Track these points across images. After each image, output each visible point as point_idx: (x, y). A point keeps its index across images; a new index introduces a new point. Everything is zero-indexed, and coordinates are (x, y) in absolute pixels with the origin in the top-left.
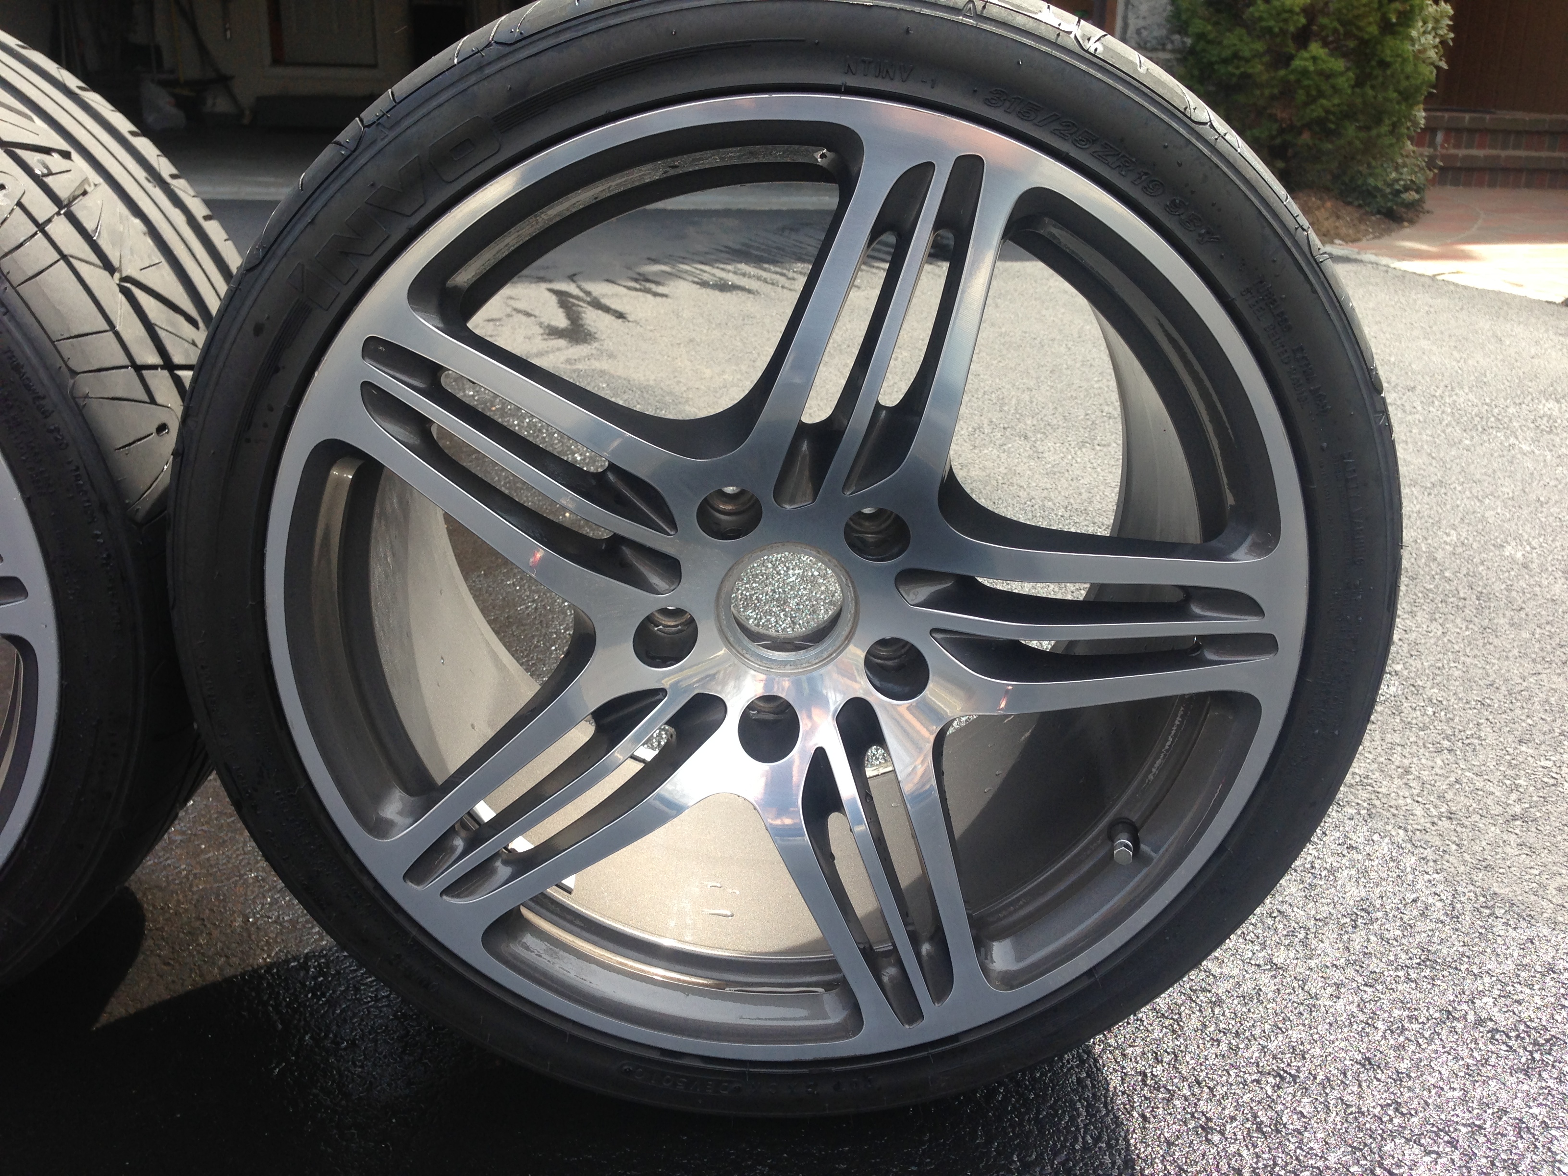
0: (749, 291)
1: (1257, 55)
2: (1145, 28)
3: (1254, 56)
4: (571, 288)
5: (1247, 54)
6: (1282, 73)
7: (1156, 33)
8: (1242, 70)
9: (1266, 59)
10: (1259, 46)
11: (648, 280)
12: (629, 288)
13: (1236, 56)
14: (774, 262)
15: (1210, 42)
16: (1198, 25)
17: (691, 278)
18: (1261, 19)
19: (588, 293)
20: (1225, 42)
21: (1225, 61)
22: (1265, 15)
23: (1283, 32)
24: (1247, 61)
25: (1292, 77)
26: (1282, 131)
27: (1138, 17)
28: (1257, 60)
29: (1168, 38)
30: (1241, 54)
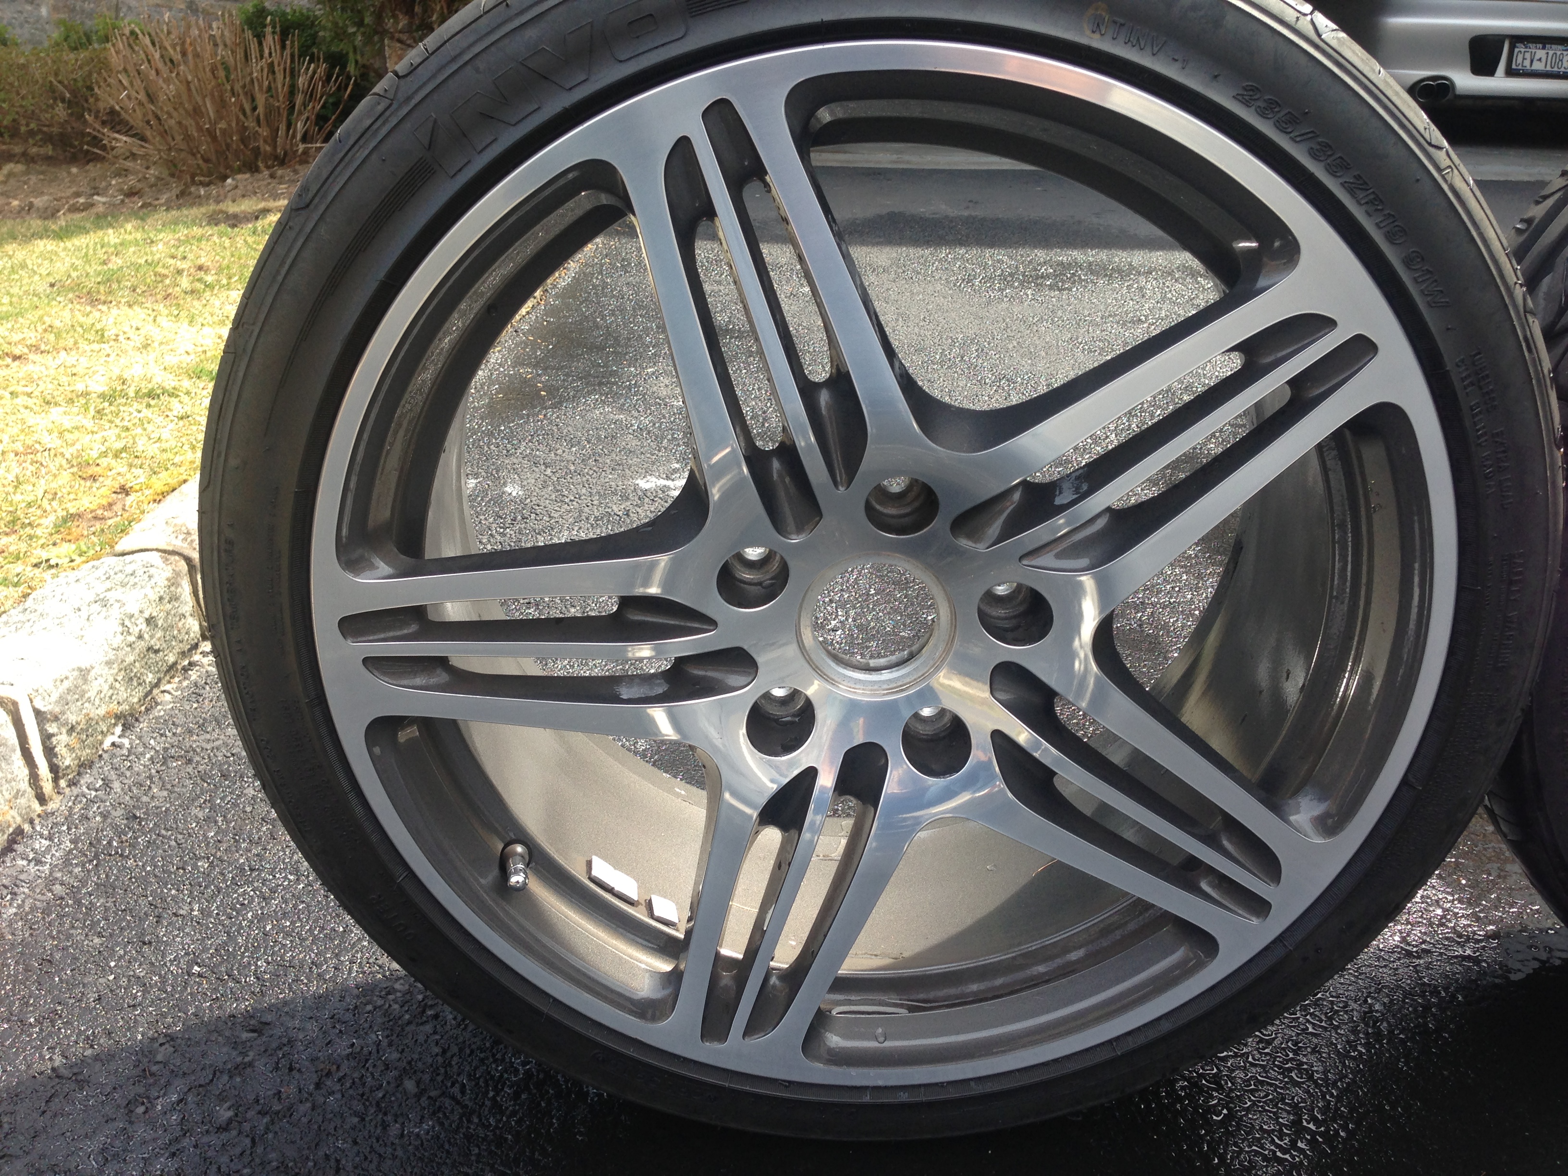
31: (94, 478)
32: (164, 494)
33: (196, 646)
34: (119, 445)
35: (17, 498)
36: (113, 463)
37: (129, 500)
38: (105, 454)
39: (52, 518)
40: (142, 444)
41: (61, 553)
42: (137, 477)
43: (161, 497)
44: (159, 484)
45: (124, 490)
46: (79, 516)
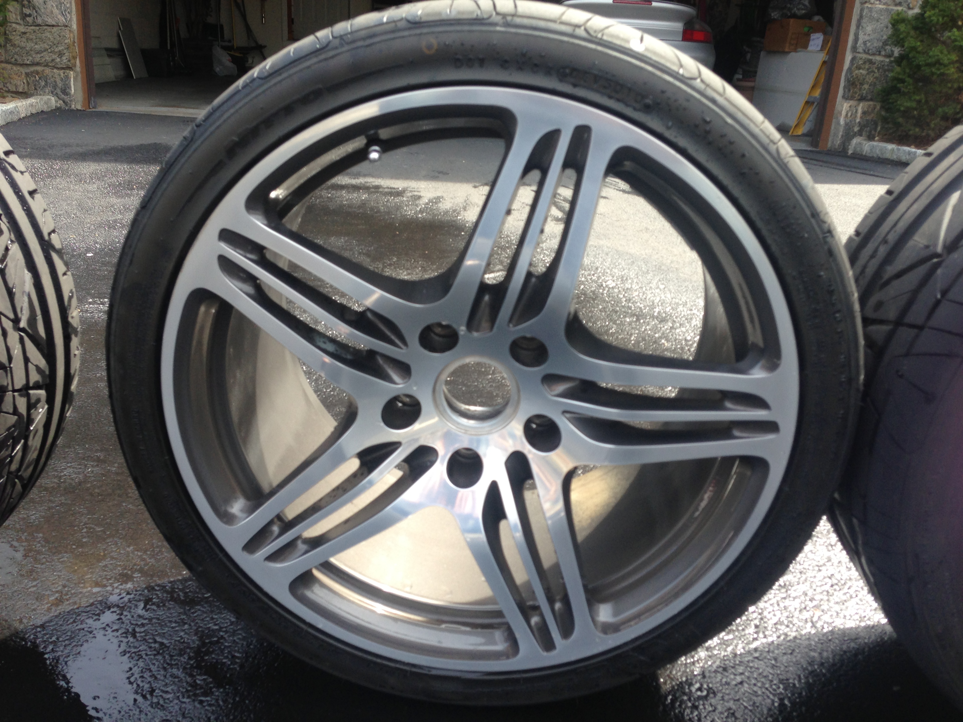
1: (953, 63)
2: (869, 41)
3: (950, 63)
5: (946, 61)
7: (875, 45)
8: (942, 71)
9: (957, 65)
13: (937, 62)
15: (918, 52)
16: (911, 42)
17: (613, 187)
18: (955, 40)
20: (931, 53)
21: (928, 65)
22: (958, 38)
24: (945, 66)
27: (865, 34)
28: (952, 66)
29: (882, 47)
30: (941, 61)
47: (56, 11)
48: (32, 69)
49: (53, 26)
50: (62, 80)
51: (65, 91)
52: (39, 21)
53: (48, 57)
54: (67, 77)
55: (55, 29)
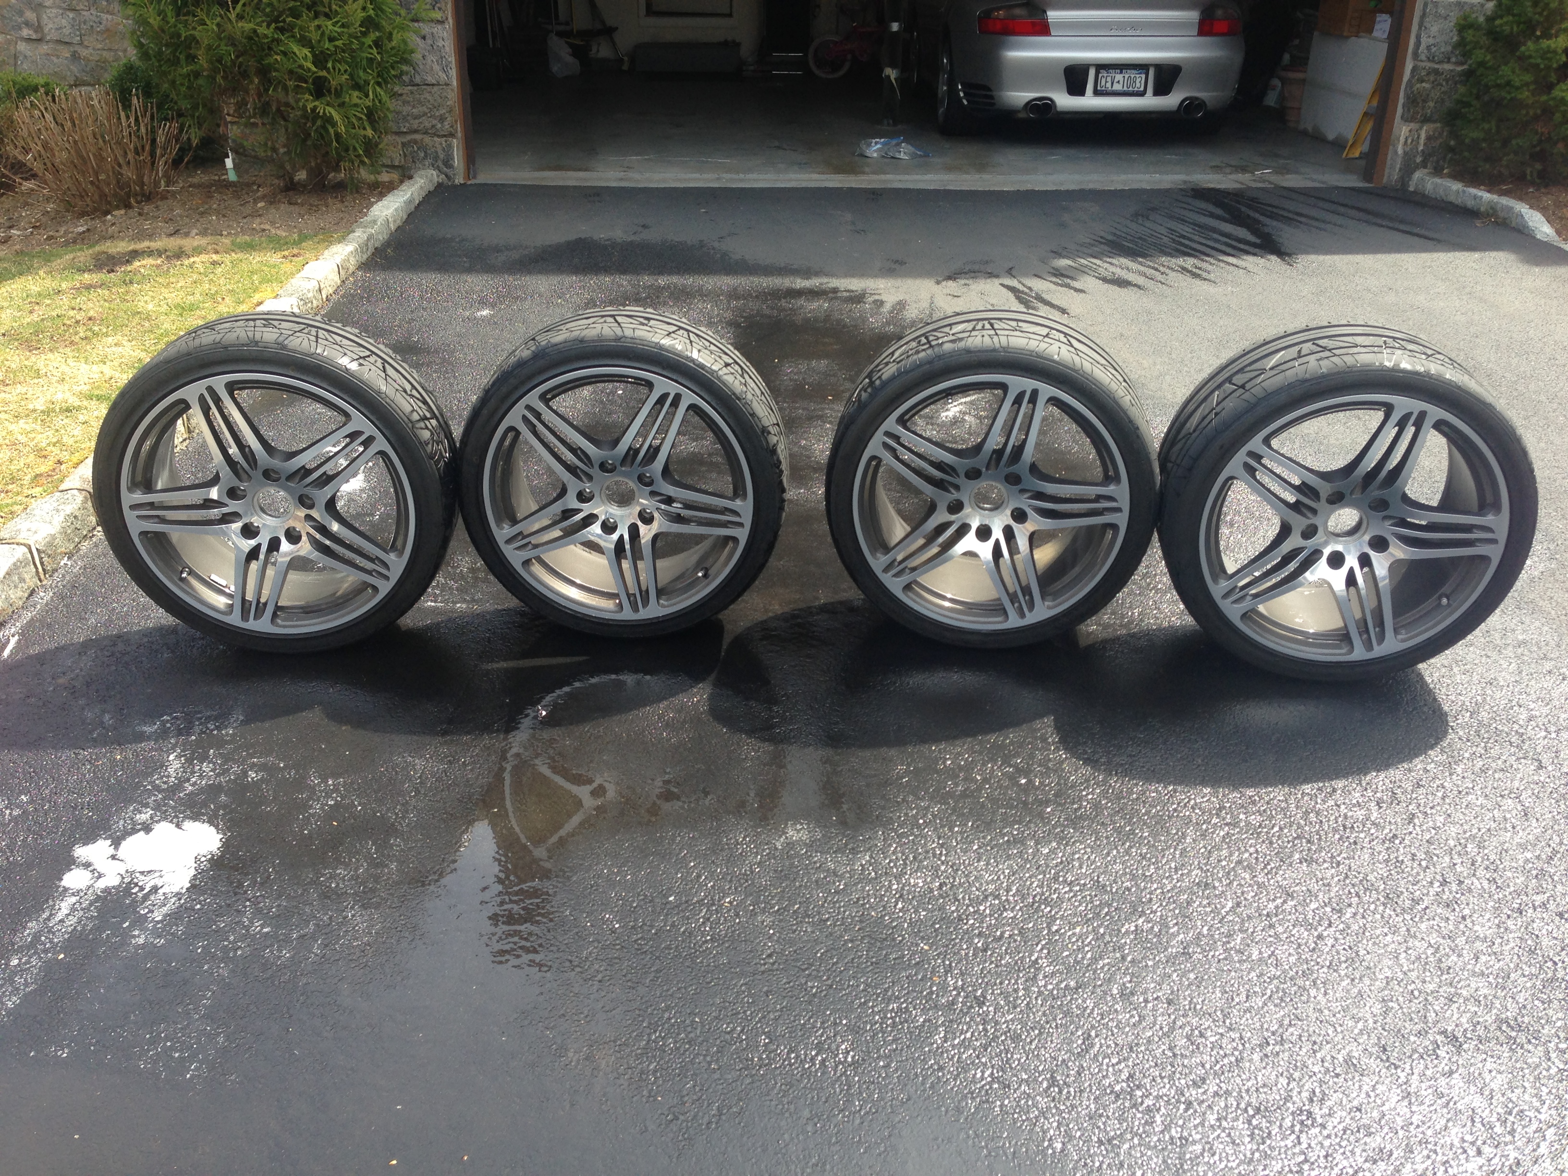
0: (1139, 287)
1: (1527, 84)
2: (1434, 45)
3: (1523, 85)
4: (1013, 283)
5: (1517, 83)
6: (1544, 98)
7: (1443, 50)
8: (1513, 95)
9: (1532, 87)
10: (1528, 78)
11: (1063, 275)
12: (1054, 283)
13: (1508, 83)
14: (1144, 256)
17: (1093, 273)
18: (1530, 57)
19: (1030, 289)
20: (1502, 72)
21: (1498, 86)
22: (1534, 54)
23: (1548, 68)
24: (1517, 88)
25: (1551, 103)
26: (1540, 142)
27: (1429, 37)
28: (1525, 88)
29: (1452, 52)
30: (1512, 83)
31: (45, 457)
32: (78, 464)
33: (94, 528)
34: (55, 440)
35: (12, 467)
36: (53, 449)
37: (63, 467)
38: (49, 445)
39: (29, 476)
40: (65, 439)
41: (37, 491)
42: (65, 456)
43: (76, 466)
44: (75, 458)
45: (60, 462)
46: (41, 475)
47: (436, 67)
48: (409, 137)
49: (433, 85)
50: (444, 150)
51: (448, 163)
52: (418, 80)
53: (427, 123)
54: (450, 146)
55: (436, 88)
